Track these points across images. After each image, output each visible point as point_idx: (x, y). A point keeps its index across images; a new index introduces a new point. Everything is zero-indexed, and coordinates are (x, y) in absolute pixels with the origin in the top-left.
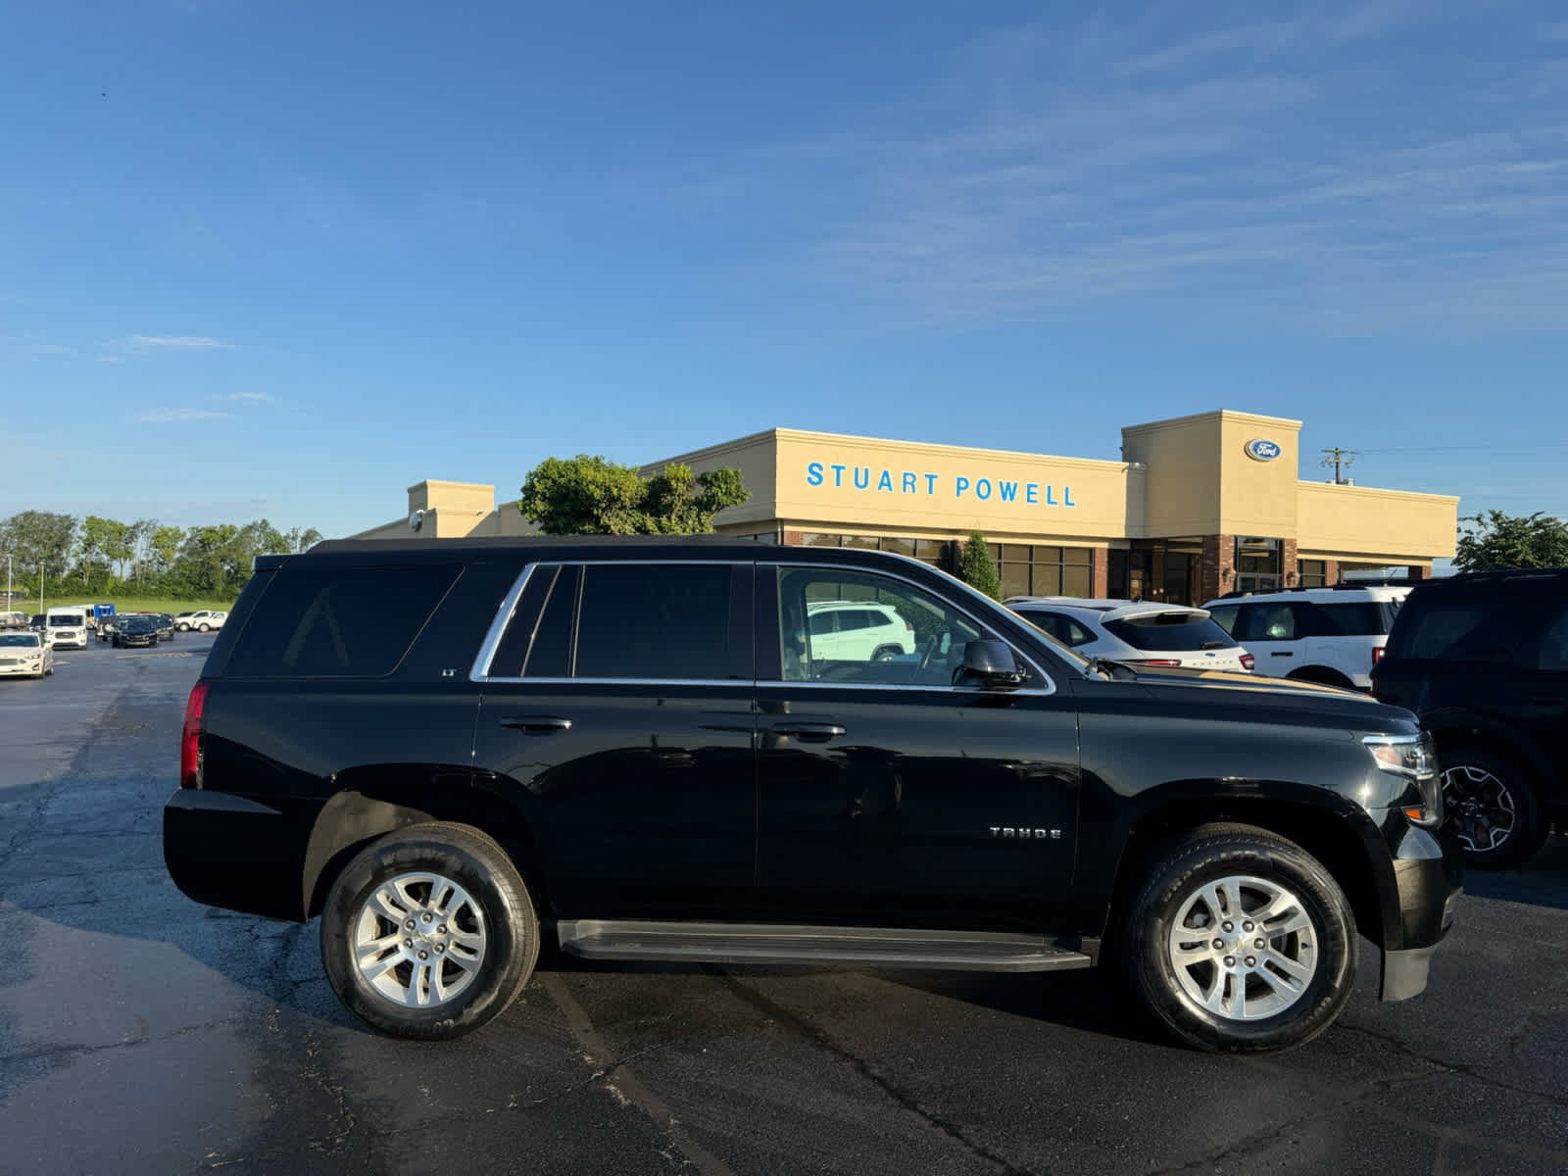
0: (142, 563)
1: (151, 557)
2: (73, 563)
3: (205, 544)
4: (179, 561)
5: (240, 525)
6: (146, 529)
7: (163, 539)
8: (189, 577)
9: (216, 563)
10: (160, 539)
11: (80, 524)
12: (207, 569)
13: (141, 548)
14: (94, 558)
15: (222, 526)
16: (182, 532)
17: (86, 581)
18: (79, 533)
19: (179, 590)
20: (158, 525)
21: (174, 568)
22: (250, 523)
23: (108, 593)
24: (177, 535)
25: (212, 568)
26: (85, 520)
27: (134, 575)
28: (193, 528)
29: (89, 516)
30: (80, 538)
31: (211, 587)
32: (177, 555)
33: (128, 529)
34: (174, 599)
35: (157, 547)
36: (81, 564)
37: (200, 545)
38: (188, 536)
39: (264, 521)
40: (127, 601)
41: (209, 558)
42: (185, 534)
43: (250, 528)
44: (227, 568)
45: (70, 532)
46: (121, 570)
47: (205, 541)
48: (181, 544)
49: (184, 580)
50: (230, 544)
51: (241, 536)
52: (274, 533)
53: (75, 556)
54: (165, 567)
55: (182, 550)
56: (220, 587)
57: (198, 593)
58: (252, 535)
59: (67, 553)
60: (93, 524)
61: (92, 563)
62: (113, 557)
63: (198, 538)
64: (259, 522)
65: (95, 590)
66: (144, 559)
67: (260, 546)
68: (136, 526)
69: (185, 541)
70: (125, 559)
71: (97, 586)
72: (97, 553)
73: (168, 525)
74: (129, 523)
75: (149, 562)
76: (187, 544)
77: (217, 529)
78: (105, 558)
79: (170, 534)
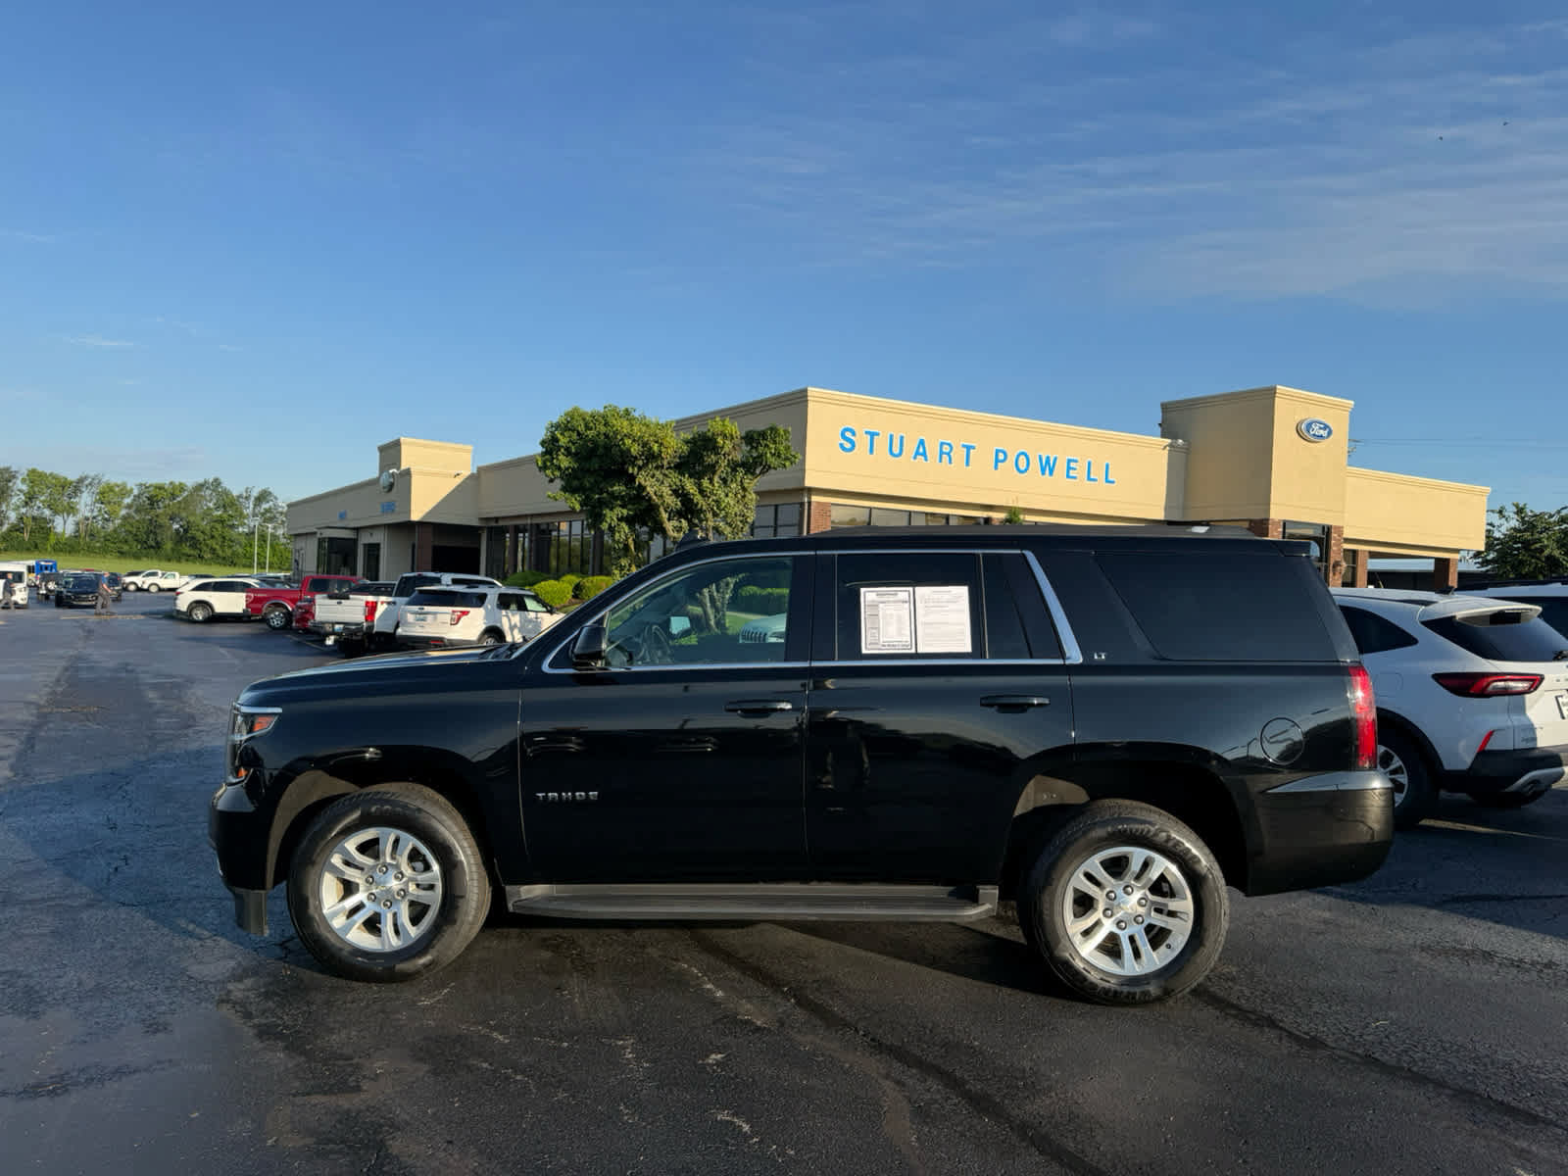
0: (87, 519)
1: (95, 514)
2: (13, 516)
3: (153, 501)
4: (124, 518)
5: (190, 484)
6: (90, 484)
7: (107, 495)
8: (136, 535)
9: (164, 520)
10: (106, 495)
11: (20, 478)
12: (154, 527)
13: (85, 503)
14: (36, 513)
15: (171, 483)
16: (129, 488)
17: (26, 536)
18: (20, 486)
19: (126, 548)
20: (104, 480)
21: (122, 525)
22: (201, 481)
23: (49, 549)
24: (124, 492)
25: (161, 526)
26: (26, 472)
27: (77, 531)
28: (141, 485)
29: (30, 468)
30: (20, 490)
31: (158, 546)
32: (123, 512)
33: (71, 483)
34: (119, 558)
35: (102, 503)
36: (22, 518)
37: (148, 502)
38: (136, 492)
39: (216, 480)
40: (68, 557)
41: (157, 516)
42: (132, 490)
43: (200, 487)
44: (176, 526)
45: (10, 484)
46: (65, 526)
47: (153, 498)
48: (128, 501)
49: (130, 538)
50: (179, 502)
51: (191, 494)
52: (226, 493)
53: (14, 510)
54: (111, 524)
55: (129, 507)
56: (169, 546)
57: (144, 551)
58: (203, 493)
59: (7, 506)
60: (35, 478)
61: (34, 518)
62: (56, 513)
63: (146, 495)
64: (211, 481)
65: (36, 547)
66: (89, 514)
67: (211, 505)
68: (81, 480)
69: (132, 497)
70: (68, 515)
71: (38, 541)
72: (39, 507)
73: (114, 479)
74: (72, 477)
75: (94, 518)
76: (134, 500)
77: (166, 487)
78: (47, 512)
79: (117, 489)
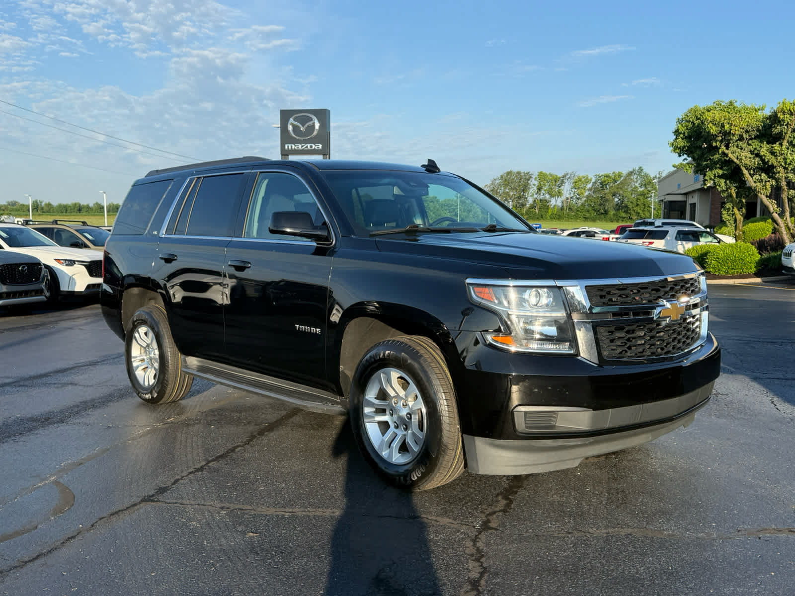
0: (567, 199)
1: (572, 195)
2: (530, 200)
3: (603, 185)
4: (587, 197)
5: (625, 172)
6: (569, 178)
7: (578, 183)
8: (594, 207)
9: (610, 197)
10: (577, 184)
11: (534, 177)
12: (604, 200)
13: (567, 190)
14: (542, 197)
15: (614, 173)
16: (589, 178)
17: (537, 211)
18: (534, 182)
19: (588, 215)
20: (576, 175)
21: (585, 201)
22: (631, 170)
23: (548, 218)
24: (587, 181)
25: (607, 200)
26: (537, 174)
27: (563, 206)
28: (596, 175)
29: (539, 171)
30: (534, 185)
31: (606, 212)
32: (587, 193)
33: (559, 178)
34: (584, 221)
35: (575, 189)
36: (535, 201)
37: (600, 186)
38: (593, 180)
39: (640, 168)
40: (559, 222)
41: (605, 194)
42: (591, 179)
43: (631, 173)
44: (616, 200)
45: (529, 182)
46: (556, 202)
47: (603, 183)
48: (589, 186)
49: (590, 209)
50: (618, 185)
51: (625, 179)
52: (646, 176)
53: (531, 196)
54: (580, 201)
55: (590, 190)
56: (612, 212)
57: (598, 216)
58: (632, 177)
59: (528, 194)
60: (542, 176)
61: (541, 200)
62: (552, 196)
63: (600, 181)
64: (637, 169)
65: (542, 217)
66: (568, 196)
67: (637, 185)
68: (564, 176)
69: (591, 184)
70: (558, 197)
71: (543, 214)
72: (544, 194)
73: (582, 174)
74: (560, 175)
75: (571, 198)
76: (593, 185)
77: (610, 175)
78: (547, 196)
79: (583, 180)
